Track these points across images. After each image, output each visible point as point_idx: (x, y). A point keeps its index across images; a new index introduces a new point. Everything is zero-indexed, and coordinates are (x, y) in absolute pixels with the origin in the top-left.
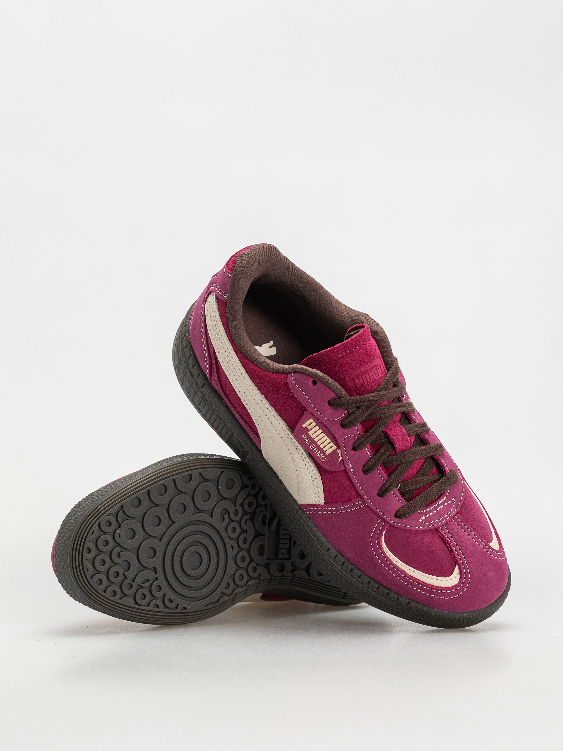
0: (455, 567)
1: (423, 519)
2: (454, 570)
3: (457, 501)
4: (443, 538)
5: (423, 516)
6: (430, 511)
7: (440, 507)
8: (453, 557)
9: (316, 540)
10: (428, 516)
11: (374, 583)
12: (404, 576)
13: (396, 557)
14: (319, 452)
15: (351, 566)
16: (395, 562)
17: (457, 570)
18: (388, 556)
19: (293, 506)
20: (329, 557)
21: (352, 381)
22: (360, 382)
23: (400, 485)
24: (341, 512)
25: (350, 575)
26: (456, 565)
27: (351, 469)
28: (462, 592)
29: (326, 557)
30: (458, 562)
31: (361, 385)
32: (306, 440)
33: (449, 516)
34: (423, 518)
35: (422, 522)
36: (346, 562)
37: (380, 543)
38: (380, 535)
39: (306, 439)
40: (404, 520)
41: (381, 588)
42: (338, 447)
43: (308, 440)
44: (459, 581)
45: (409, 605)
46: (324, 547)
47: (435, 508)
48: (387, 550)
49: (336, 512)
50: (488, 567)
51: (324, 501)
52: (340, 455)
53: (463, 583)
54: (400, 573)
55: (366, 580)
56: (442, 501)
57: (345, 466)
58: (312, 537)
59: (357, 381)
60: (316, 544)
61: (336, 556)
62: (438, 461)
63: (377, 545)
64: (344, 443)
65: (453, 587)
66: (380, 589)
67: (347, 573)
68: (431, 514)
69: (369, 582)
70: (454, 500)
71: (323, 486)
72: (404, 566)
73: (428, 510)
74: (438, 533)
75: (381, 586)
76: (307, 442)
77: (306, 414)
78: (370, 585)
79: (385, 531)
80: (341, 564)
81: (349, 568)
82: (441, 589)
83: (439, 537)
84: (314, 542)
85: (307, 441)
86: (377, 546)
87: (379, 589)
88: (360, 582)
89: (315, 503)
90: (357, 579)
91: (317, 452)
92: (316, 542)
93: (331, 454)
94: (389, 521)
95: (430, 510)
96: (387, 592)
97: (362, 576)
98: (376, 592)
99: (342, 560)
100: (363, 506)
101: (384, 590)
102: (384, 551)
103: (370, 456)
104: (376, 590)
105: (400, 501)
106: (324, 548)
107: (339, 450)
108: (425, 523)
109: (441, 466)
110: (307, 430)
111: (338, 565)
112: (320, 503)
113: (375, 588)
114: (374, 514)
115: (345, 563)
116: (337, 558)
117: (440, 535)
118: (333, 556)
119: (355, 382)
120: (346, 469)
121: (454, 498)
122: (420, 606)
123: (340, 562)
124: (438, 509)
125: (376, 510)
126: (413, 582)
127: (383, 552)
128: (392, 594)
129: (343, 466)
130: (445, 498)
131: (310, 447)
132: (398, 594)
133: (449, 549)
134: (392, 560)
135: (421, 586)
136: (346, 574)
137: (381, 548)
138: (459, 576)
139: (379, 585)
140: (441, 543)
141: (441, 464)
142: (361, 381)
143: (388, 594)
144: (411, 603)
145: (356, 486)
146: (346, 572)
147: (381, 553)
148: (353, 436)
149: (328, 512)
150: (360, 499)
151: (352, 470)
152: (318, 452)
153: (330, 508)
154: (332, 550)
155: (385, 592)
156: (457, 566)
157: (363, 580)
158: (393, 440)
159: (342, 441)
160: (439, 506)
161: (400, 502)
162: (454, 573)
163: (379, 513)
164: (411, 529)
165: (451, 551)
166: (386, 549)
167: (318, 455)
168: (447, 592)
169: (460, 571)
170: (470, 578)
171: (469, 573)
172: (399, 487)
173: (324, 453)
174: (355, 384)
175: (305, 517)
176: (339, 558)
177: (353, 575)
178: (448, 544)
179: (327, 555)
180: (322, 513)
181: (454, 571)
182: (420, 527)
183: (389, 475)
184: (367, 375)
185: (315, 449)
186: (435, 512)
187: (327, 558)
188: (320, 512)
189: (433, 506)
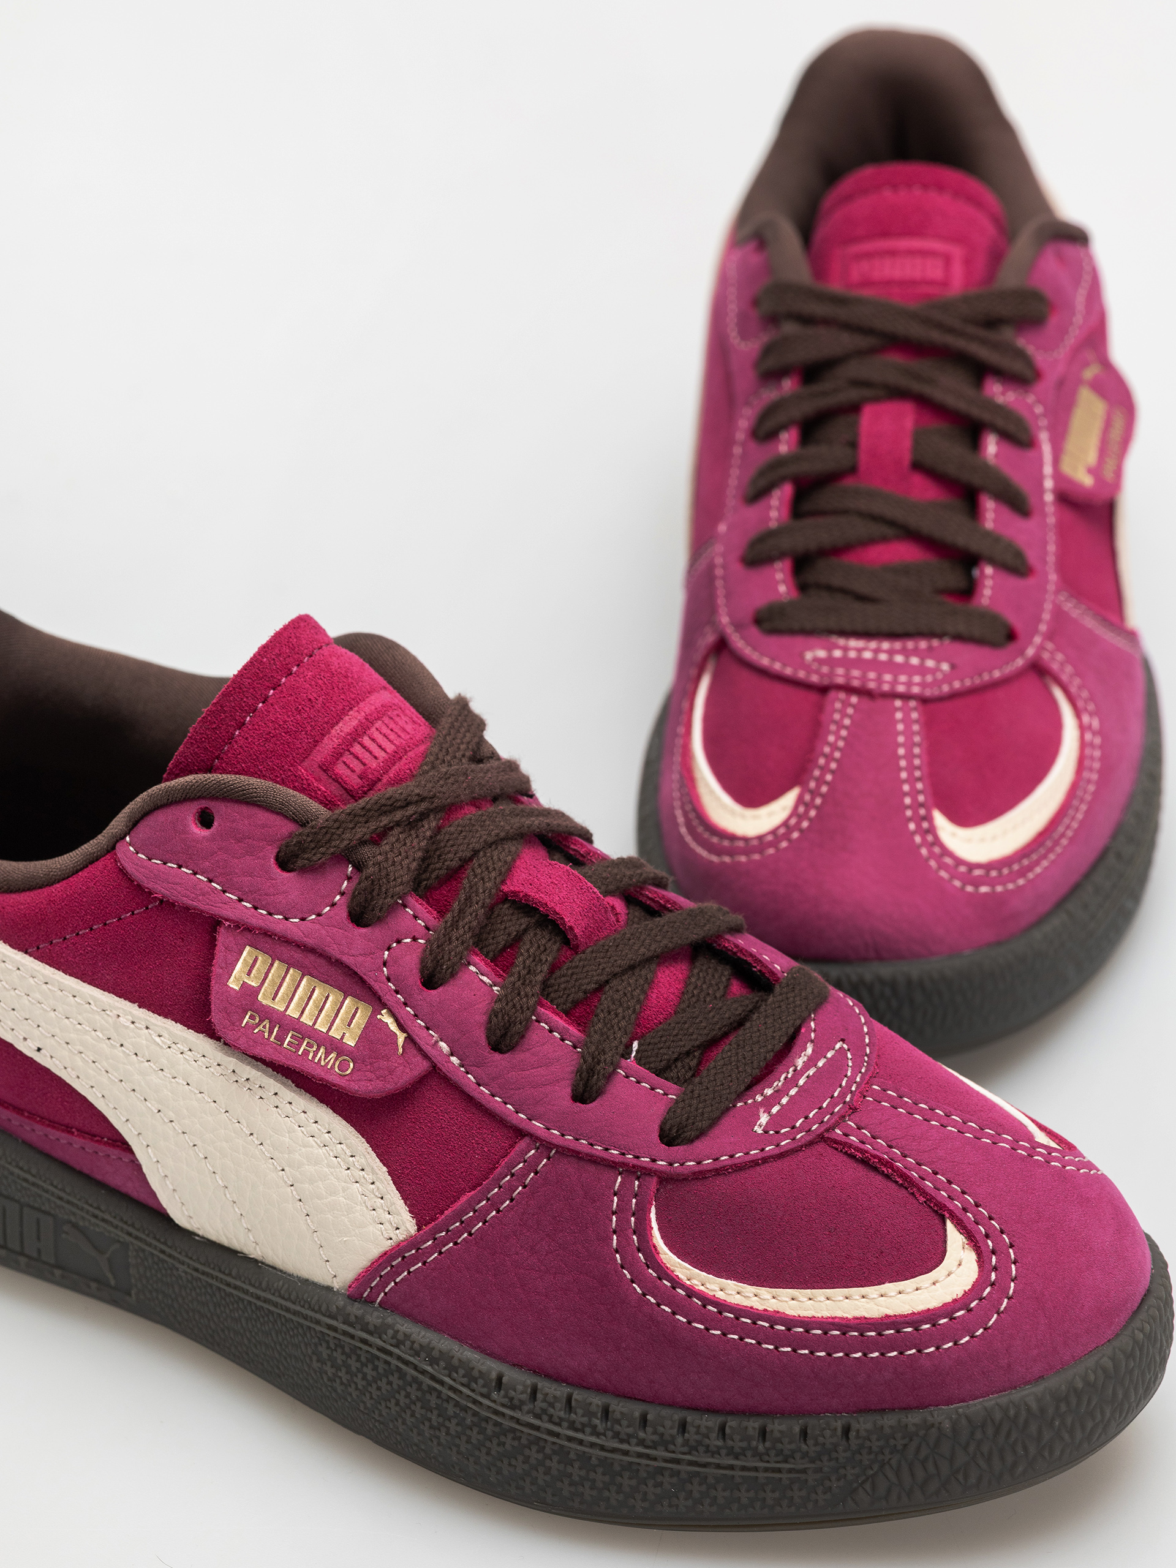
0: (945, 1230)
1: (765, 1123)
2: (945, 1242)
3: (856, 1046)
4: (859, 1155)
5: (761, 1114)
6: (778, 1095)
7: (805, 1077)
8: (922, 1199)
9: (446, 1372)
10: (775, 1110)
11: (702, 1419)
12: (783, 1328)
13: (729, 1281)
14: (322, 1050)
15: (597, 1400)
16: (735, 1299)
17: (954, 1237)
18: (702, 1288)
19: (323, 1309)
20: (513, 1407)
21: (323, 776)
22: (353, 771)
23: (635, 1045)
24: (481, 1224)
25: (610, 1434)
26: (944, 1224)
27: (449, 1059)
28: (1006, 1300)
29: (503, 1415)
30: (945, 1206)
31: (361, 779)
32: (260, 1031)
33: (847, 1090)
34: (764, 1119)
35: (766, 1132)
36: (576, 1392)
37: (653, 1256)
38: (643, 1230)
39: (258, 1025)
40: (700, 1146)
41: (732, 1423)
42: (377, 1001)
43: (268, 1026)
44: (980, 1266)
45: (852, 1434)
46: (481, 1382)
47: (791, 1083)
48: (689, 1269)
49: (466, 1235)
51: (411, 1219)
52: (393, 1027)
53: (995, 1269)
54: (767, 1325)
55: (668, 1423)
56: (803, 1058)
57: (426, 1056)
58: (429, 1369)
59: (340, 769)
60: (451, 1388)
61: (534, 1391)
62: (735, 954)
63: (648, 1267)
64: (389, 979)
65: (968, 1295)
66: (731, 1427)
67: (598, 1435)
68: (784, 1101)
69: (683, 1427)
70: (845, 1046)
71: (385, 1169)
72: (768, 1296)
73: (768, 1091)
74: (837, 1149)
75: (729, 1418)
76: (266, 1037)
77: (223, 938)
78: (691, 1435)
79: (653, 1210)
80: (560, 1410)
81: (593, 1408)
82: (930, 1316)
83: (845, 1158)
84: (442, 1383)
85: (266, 1032)
86: (650, 1271)
87: (728, 1430)
88: (653, 1442)
89: (387, 1245)
90: (637, 1438)
91: (316, 1053)
92: (447, 1380)
93: (363, 1038)
94: (651, 1165)
95: (776, 1090)
96: (757, 1425)
97: (649, 1417)
98: (723, 1452)
99: (558, 1393)
100: (543, 1163)
101: (745, 1423)
102: (681, 1276)
103: (495, 988)
104: (720, 1443)
105: (658, 1090)
106: (484, 1386)
107: (382, 1012)
108: (777, 1132)
109: (750, 964)
110: (249, 993)
111: (557, 1420)
112: (401, 1236)
113: (714, 1435)
114: (592, 1168)
115: (576, 1400)
116: (539, 1396)
117: (846, 1153)
118: (524, 1397)
119: (335, 775)
120: (434, 1066)
121: (843, 1040)
122: (889, 1421)
123: (558, 1405)
124: (801, 1082)
125: (590, 1151)
126: (826, 1333)
127: (676, 1283)
128: (777, 1426)
129: (419, 1058)
130: (809, 1050)
131: (284, 1049)
132: (797, 1412)
133: (896, 1182)
134: (721, 1295)
135: (856, 1334)
136: (593, 1439)
137: (664, 1272)
138: (970, 1257)
139: (720, 1419)
140: (861, 1172)
141: (749, 960)
142: (358, 767)
143: (763, 1433)
144: (855, 1426)
145: (490, 1106)
146: (592, 1434)
147: (674, 1288)
148: (408, 940)
149: (443, 1250)
150: (522, 1144)
151: (454, 1060)
152: (318, 1049)
153: (441, 1232)
154: (511, 1375)
155: (751, 1432)
156: (950, 1226)
157: (661, 1429)
158: (546, 904)
159: (379, 979)
160: (798, 1074)
161: (661, 1092)
162: (948, 1248)
163: (604, 1155)
164: (736, 1162)
165: (906, 1184)
166: (682, 1270)
167: (323, 1063)
168: (955, 1318)
169: (968, 1233)
170: (1012, 1246)
171: (1002, 1232)
172: (637, 1051)
173: (335, 1046)
174: (337, 781)
175: (378, 1318)
176: (547, 1390)
177: (617, 1428)
178: (885, 1166)
179: (503, 1405)
180: (424, 1263)
181: (949, 1243)
182: (767, 1149)
183: (582, 1022)
184: (366, 741)
185: (303, 1047)
186: (793, 1092)
187: (512, 1418)
188: (416, 1267)
189: (782, 1079)
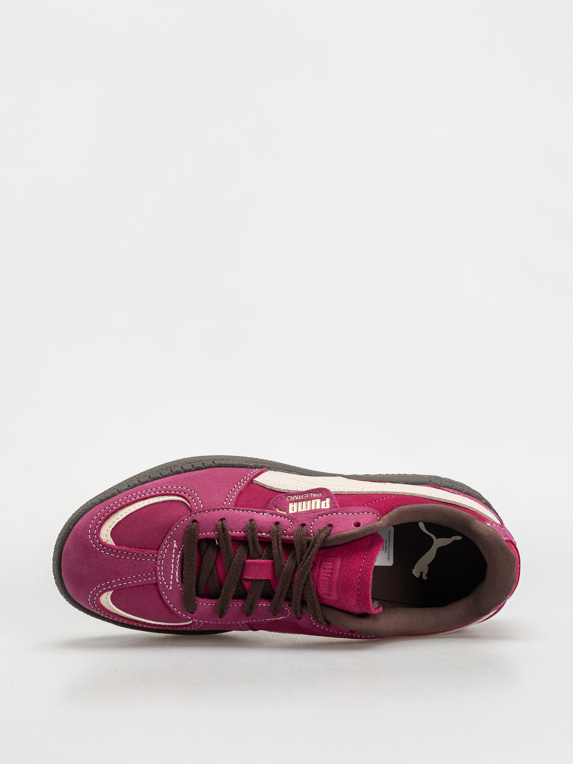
0: (114, 543)
1: (174, 544)
2: (113, 540)
3: (166, 590)
5: (177, 546)
6: (176, 556)
7: (173, 569)
10: (174, 552)
17: (111, 542)
27: (263, 513)
28: (90, 533)
32: (316, 495)
33: (160, 571)
34: (175, 546)
35: (173, 542)
44: (101, 538)
47: (175, 564)
50: (93, 573)
52: (281, 512)
53: (96, 540)
56: (177, 576)
57: (269, 510)
68: (173, 556)
70: (169, 588)
73: (179, 556)
77: (336, 506)
85: (314, 495)
93: (288, 507)
95: (177, 558)
105: (205, 533)
108: (170, 543)
120: (266, 509)
121: (171, 590)
124: (173, 566)
130: (177, 581)
131: (307, 494)
138: (104, 540)
153: (246, 482)
156: (114, 545)
160: (175, 569)
162: (111, 538)
169: (108, 545)
170: (96, 548)
171: (100, 551)
172: (216, 542)
182: (169, 537)
185: (302, 497)
186: (173, 560)
189: (178, 563)
